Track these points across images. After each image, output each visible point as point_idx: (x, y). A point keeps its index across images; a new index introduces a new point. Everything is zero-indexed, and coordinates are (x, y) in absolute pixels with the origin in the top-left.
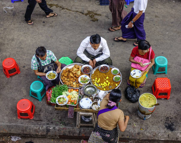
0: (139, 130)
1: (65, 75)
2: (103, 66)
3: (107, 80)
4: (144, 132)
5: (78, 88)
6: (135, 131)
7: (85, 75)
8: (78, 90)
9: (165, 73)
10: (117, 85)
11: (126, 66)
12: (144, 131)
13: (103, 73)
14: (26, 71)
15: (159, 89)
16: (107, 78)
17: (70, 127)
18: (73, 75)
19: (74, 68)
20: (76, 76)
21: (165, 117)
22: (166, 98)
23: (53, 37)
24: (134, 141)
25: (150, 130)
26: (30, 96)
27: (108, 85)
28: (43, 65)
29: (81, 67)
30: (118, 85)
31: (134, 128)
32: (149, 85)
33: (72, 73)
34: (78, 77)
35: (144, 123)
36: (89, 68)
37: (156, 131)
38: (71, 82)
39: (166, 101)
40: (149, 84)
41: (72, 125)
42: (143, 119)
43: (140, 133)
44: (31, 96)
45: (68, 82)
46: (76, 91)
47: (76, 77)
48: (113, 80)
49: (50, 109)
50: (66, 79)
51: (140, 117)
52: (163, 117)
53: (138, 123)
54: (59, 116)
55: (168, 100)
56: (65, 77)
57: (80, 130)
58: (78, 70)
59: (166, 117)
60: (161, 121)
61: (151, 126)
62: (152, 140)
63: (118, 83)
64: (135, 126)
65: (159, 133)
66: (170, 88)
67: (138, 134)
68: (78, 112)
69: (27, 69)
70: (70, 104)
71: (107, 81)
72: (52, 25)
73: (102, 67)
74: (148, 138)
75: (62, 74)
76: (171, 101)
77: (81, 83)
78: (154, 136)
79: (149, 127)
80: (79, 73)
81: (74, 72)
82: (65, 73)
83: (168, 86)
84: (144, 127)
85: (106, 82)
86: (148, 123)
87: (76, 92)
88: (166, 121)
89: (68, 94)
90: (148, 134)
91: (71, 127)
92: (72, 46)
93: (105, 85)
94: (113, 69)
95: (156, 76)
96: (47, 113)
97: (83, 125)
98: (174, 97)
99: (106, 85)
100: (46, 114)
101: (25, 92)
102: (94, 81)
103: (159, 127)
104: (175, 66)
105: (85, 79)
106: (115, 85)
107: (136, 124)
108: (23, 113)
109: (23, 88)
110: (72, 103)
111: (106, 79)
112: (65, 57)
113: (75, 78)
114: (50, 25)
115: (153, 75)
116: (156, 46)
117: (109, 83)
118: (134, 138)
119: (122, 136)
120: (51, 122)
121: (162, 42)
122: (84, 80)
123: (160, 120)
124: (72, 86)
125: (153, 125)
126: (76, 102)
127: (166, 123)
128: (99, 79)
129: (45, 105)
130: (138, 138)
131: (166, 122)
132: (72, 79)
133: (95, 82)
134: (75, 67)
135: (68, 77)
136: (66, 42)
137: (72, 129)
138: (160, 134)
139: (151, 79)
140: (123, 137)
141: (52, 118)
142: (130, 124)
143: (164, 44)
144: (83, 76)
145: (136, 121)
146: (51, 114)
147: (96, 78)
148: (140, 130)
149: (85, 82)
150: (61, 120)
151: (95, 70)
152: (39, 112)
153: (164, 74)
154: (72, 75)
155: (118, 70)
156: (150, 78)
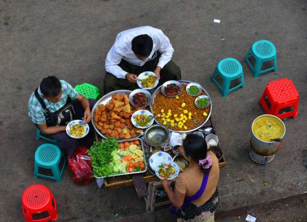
0: (262, 186)
1: (103, 120)
2: (168, 85)
3: (185, 108)
4: (272, 187)
5: (137, 138)
6: (255, 190)
7: (141, 110)
8: (138, 142)
9: (273, 71)
10: (205, 114)
11: (198, 74)
12: (270, 185)
13: (171, 98)
14: (7, 130)
15: (279, 103)
16: (184, 105)
17: (135, 216)
18: (118, 115)
19: (114, 101)
20: (125, 115)
21: (300, 150)
22: (292, 115)
23: (38, 50)
24: (255, 210)
25: (281, 180)
26: (36, 177)
27: (190, 118)
28: (53, 111)
29: (128, 97)
30: (208, 114)
31: (252, 184)
32: (253, 99)
33: (115, 112)
34: (128, 116)
35: (266, 171)
36: (142, 95)
37: (293, 179)
38: (119, 130)
39: (292, 121)
40: (251, 98)
41: (138, 210)
42: (263, 165)
43: (265, 191)
44: (39, 177)
45: (113, 131)
46: (135, 144)
47: (123, 117)
48: (195, 106)
49: (85, 193)
50: (106, 126)
51: (255, 163)
52: (296, 152)
53: (255, 173)
54: (106, 201)
55: (295, 119)
56: (103, 122)
57: (156, 216)
58: (123, 103)
59: (302, 150)
60: (295, 159)
61: (280, 173)
62: (289, 197)
63: (207, 110)
64: (253, 181)
65: (298, 183)
66: (298, 96)
67: (262, 193)
68: (150, 183)
69: (8, 127)
70: (133, 172)
71: (186, 111)
72: (25, 27)
73: (166, 86)
74: (281, 196)
75: (96, 119)
76: (299, 119)
77: (139, 127)
78: (290, 189)
79: (278, 175)
80: (128, 108)
81: (119, 110)
82: (101, 116)
83: (293, 93)
84: (267, 178)
85: (184, 114)
86: (274, 169)
87: (136, 146)
88: (304, 156)
89: (121, 153)
90: (280, 190)
91: (137, 215)
92: (82, 60)
93: (184, 119)
94: (188, 87)
95: (259, 80)
96: (82, 200)
97: (159, 206)
98: (304, 111)
99: (186, 119)
100: (80, 204)
101: (22, 173)
102: (161, 117)
103: (294, 172)
104: (287, 52)
105: (143, 118)
106: (203, 116)
107: (254, 177)
108: (38, 212)
109: (15, 166)
110: (136, 168)
111: (181, 107)
112: (81, 86)
113: (123, 121)
114: (22, 26)
115: (253, 79)
116: (241, 22)
117: (190, 114)
118: (256, 203)
119: (235, 206)
120: (95, 215)
121: (249, 12)
122: (143, 120)
123: (292, 158)
124: (123, 136)
125: (282, 170)
126: (143, 166)
127: (303, 161)
128: (170, 111)
129: (72, 186)
130: (264, 201)
131: (304, 158)
132: (118, 124)
133: (163, 119)
134: (116, 99)
135: (109, 122)
136: (67, 54)
137: (139, 219)
138: (300, 184)
139: (253, 88)
140: (235, 208)
141: (94, 208)
142: (242, 180)
143: (254, 16)
144: (138, 113)
145: (251, 172)
146: (90, 200)
147: (162, 111)
148: (264, 186)
149: (145, 124)
150: (112, 207)
151: (155, 96)
152: (65, 204)
153: (273, 73)
154: (116, 116)
155: (198, 86)
156: (250, 87)
